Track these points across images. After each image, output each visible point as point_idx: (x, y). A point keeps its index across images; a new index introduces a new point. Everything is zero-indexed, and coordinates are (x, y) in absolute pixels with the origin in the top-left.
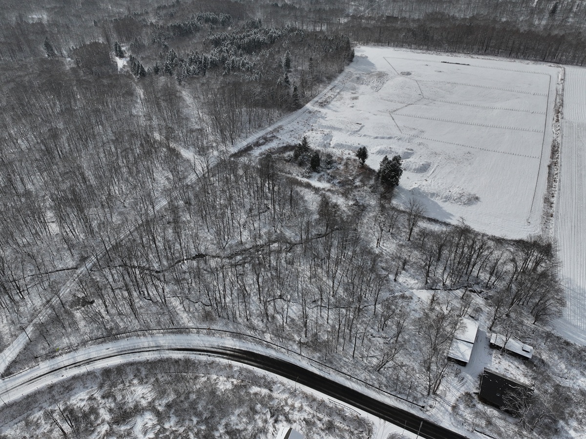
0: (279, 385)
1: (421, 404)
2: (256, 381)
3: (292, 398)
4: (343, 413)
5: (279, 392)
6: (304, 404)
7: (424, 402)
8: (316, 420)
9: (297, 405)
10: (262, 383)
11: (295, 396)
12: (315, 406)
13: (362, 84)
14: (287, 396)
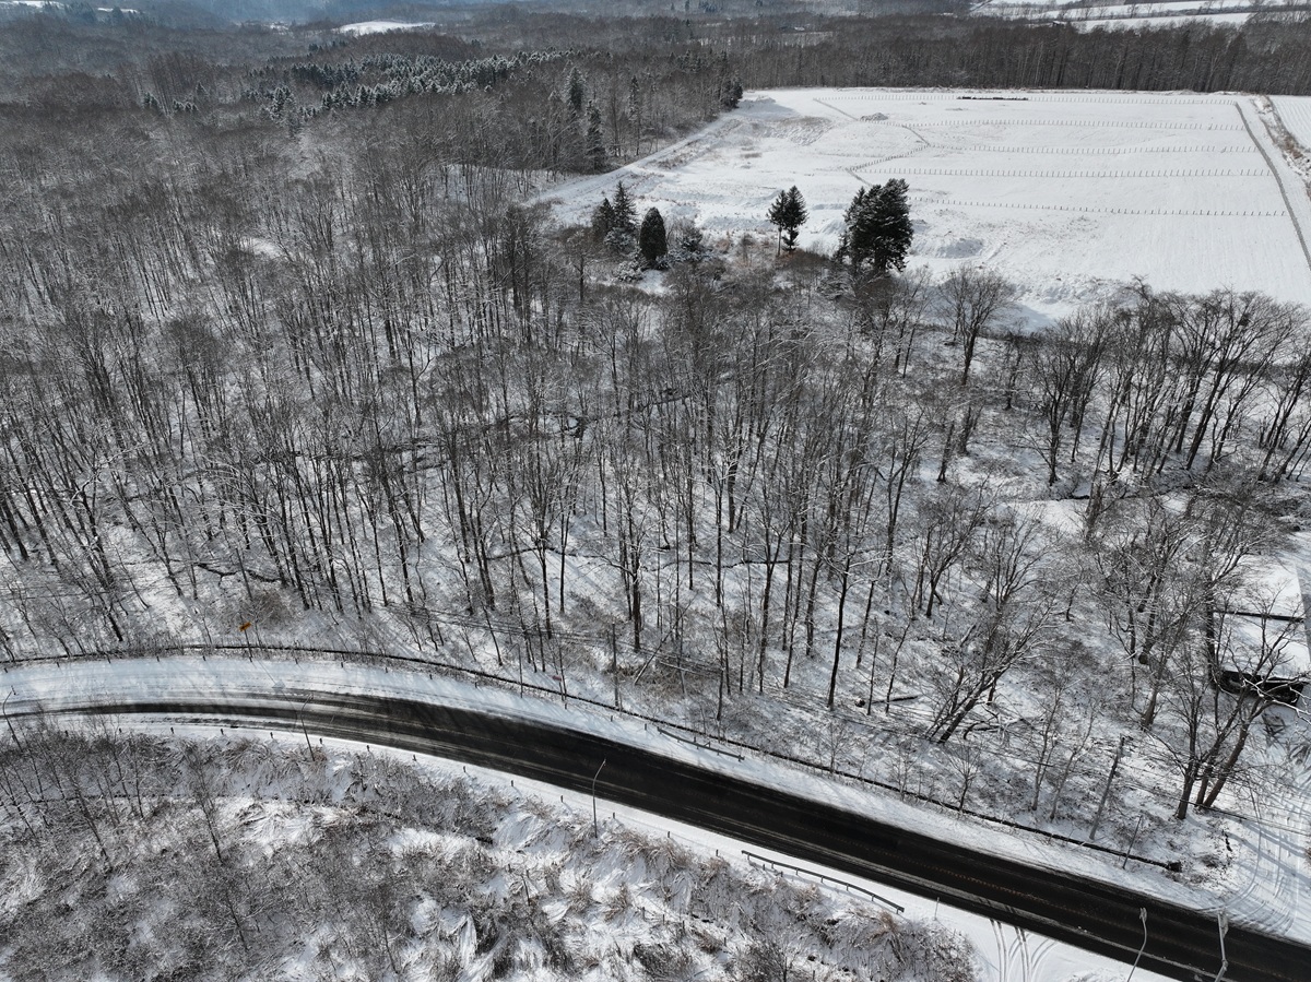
0: (522, 816)
1: (1161, 854)
2: (423, 806)
3: (580, 864)
4: (817, 909)
5: (523, 843)
6: (633, 888)
7: (1172, 846)
8: (693, 952)
9: (603, 891)
10: (449, 816)
11: (595, 855)
12: (686, 887)
13: (768, 135)
14: (557, 861)
